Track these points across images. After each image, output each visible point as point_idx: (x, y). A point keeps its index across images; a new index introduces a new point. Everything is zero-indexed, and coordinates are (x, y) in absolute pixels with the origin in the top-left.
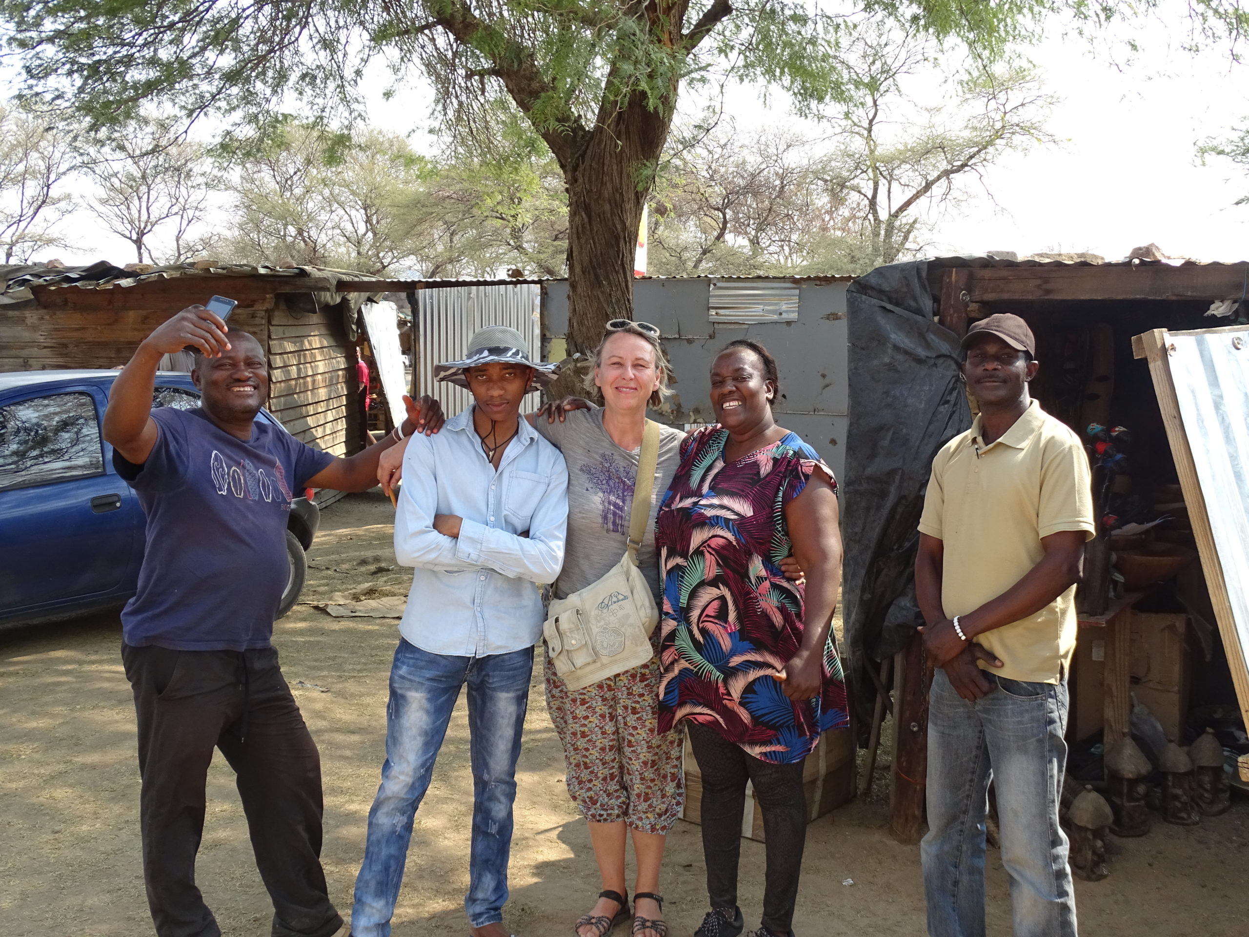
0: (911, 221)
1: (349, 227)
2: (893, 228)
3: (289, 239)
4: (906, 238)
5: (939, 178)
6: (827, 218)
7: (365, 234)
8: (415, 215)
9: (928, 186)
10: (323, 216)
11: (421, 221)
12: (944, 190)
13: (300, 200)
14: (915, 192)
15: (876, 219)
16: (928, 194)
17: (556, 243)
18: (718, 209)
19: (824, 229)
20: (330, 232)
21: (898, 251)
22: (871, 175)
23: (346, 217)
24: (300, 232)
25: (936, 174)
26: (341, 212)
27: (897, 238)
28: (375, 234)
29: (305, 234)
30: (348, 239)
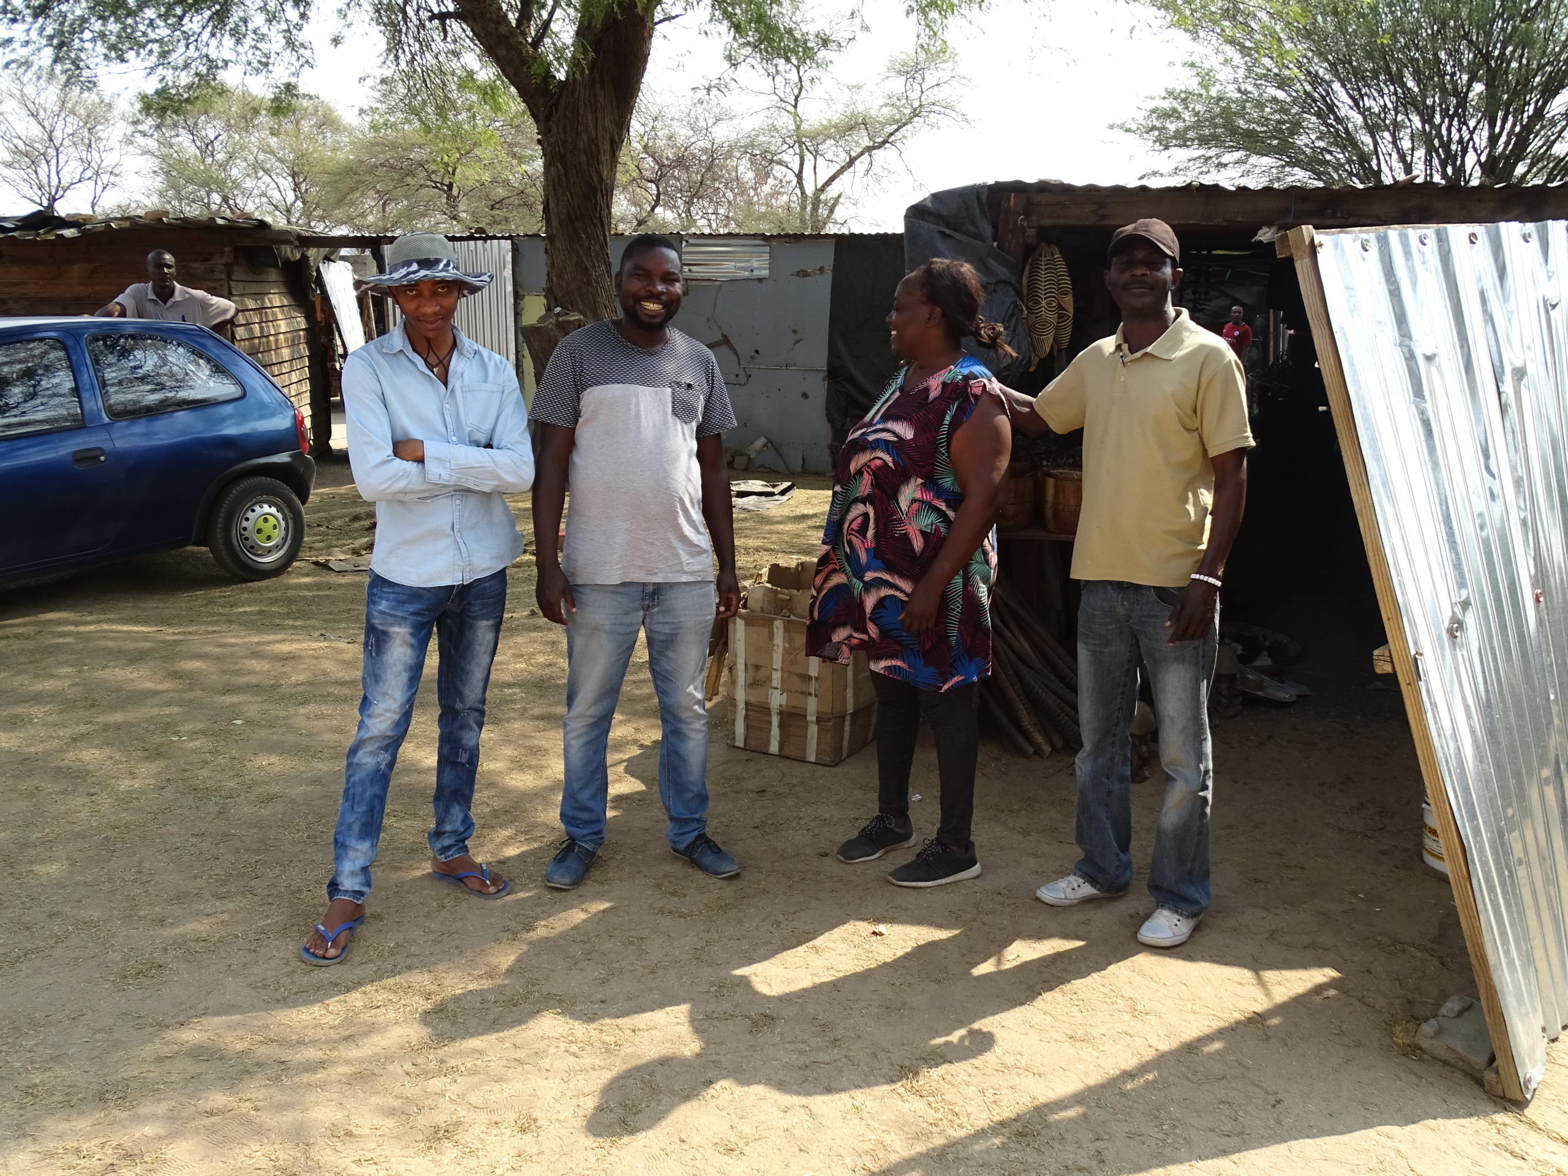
0: (836, 195)
1: (276, 195)
2: (819, 201)
3: (214, 207)
4: (832, 211)
5: (862, 154)
6: (752, 193)
7: (292, 205)
8: (349, 183)
9: (851, 162)
10: (249, 184)
11: (353, 190)
12: (866, 166)
13: (223, 166)
14: (838, 167)
15: (803, 193)
16: (851, 169)
17: (493, 212)
18: (651, 181)
19: (750, 203)
20: (257, 200)
21: (825, 224)
22: (798, 151)
23: (273, 185)
24: (225, 199)
25: (859, 150)
26: (267, 179)
27: (823, 212)
28: (304, 203)
29: (231, 202)
30: (276, 208)
